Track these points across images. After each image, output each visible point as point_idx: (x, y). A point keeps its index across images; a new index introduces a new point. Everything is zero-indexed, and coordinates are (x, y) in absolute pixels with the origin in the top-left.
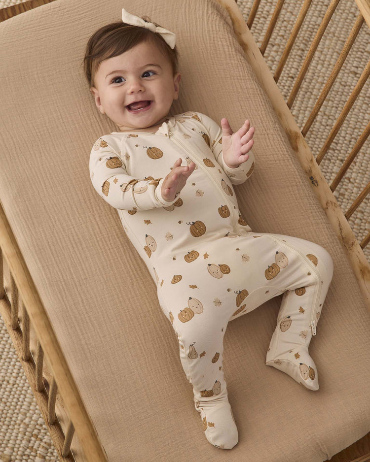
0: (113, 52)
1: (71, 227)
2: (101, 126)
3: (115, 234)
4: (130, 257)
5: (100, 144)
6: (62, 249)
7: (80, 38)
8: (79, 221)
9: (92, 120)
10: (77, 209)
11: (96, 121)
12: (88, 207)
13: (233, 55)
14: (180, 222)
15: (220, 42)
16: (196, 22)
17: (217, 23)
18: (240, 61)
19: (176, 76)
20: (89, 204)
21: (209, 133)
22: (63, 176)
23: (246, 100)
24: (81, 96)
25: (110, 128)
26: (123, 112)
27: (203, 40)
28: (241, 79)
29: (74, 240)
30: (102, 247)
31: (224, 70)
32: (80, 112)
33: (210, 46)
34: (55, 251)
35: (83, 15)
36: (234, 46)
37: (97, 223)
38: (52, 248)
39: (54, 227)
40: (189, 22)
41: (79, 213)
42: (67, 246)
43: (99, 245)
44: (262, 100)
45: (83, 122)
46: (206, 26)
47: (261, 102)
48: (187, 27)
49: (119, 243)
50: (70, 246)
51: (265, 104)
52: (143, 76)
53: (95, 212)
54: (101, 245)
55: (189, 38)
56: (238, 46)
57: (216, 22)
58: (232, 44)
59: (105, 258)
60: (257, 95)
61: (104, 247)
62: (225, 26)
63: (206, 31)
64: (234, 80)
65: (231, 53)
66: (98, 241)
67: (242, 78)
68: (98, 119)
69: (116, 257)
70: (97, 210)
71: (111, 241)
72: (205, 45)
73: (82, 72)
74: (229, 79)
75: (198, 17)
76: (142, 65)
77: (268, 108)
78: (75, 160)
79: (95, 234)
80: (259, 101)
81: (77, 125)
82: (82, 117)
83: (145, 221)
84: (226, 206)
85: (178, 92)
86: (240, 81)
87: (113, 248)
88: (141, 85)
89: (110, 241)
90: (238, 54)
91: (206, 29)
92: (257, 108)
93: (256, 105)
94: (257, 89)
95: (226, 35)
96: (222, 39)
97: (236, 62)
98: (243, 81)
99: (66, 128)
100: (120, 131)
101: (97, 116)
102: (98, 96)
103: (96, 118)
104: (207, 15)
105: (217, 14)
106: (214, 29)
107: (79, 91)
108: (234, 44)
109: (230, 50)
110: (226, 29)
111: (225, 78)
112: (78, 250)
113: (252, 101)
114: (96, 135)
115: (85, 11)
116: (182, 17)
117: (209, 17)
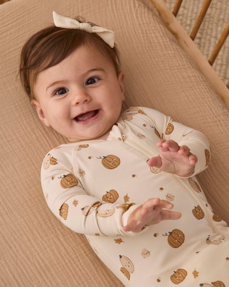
0: (50, 61)
1: (35, 253)
2: (48, 139)
3: (82, 252)
4: (103, 274)
5: (49, 161)
6: (30, 280)
7: (10, 50)
8: (43, 245)
9: (37, 135)
10: (38, 233)
11: (41, 134)
12: (49, 228)
13: (168, 45)
14: (155, 235)
15: (153, 35)
16: (125, 16)
17: (146, 15)
18: (176, 50)
19: (120, 77)
20: (50, 225)
21: (155, 124)
22: (18, 199)
23: (190, 88)
24: (22, 111)
25: (57, 139)
26: (71, 125)
27: (136, 34)
28: (181, 69)
29: (41, 268)
30: (72, 270)
31: (163, 61)
32: (24, 128)
33: (144, 40)
34: (23, 283)
35: (10, 26)
36: (167, 36)
37: (62, 244)
38: (19, 280)
39: (17, 258)
40: (118, 18)
41: (41, 237)
42: (35, 275)
43: (68, 267)
44: (206, 87)
45: (28, 138)
46: (136, 20)
47: (206, 89)
48: (117, 24)
49: (89, 261)
50: (38, 276)
51: (209, 90)
52: (88, 83)
53: (58, 232)
54: (71, 268)
55: (121, 34)
56: (171, 35)
57: (144, 14)
58: (165, 34)
59: (77, 282)
60: (200, 82)
61: (75, 270)
62: (155, 17)
63: (137, 25)
64: (174, 70)
65: (166, 43)
66: (66, 264)
67: (181, 67)
68: (43, 132)
69: (88, 278)
70: (59, 229)
71: (81, 261)
72: (139, 39)
73: (18, 85)
74: (169, 70)
75: (126, 12)
76: (84, 72)
77: (213, 94)
78: (27, 179)
79: (62, 257)
80: (203, 88)
81: (22, 142)
82: (27, 132)
83: (115, 240)
84: (198, 206)
85: (124, 92)
86: (180, 70)
87: (83, 269)
88: (86, 94)
89: (79, 261)
90: (173, 43)
91: (137, 23)
92: (203, 95)
93: (202, 93)
94: (198, 77)
95: (158, 26)
96: (154, 31)
97: (173, 52)
98: (183, 70)
99: (11, 147)
100: (69, 142)
101: (41, 129)
102: (40, 109)
103: (40, 131)
104: (135, 9)
105: (144, 6)
106: (145, 22)
107: (19, 105)
108: (167, 34)
109: (165, 40)
110: (157, 20)
111: (165, 69)
112: (48, 278)
113: (196, 89)
114: (45, 149)
115: (10, 22)
116: (110, 14)
117: (137, 11)
